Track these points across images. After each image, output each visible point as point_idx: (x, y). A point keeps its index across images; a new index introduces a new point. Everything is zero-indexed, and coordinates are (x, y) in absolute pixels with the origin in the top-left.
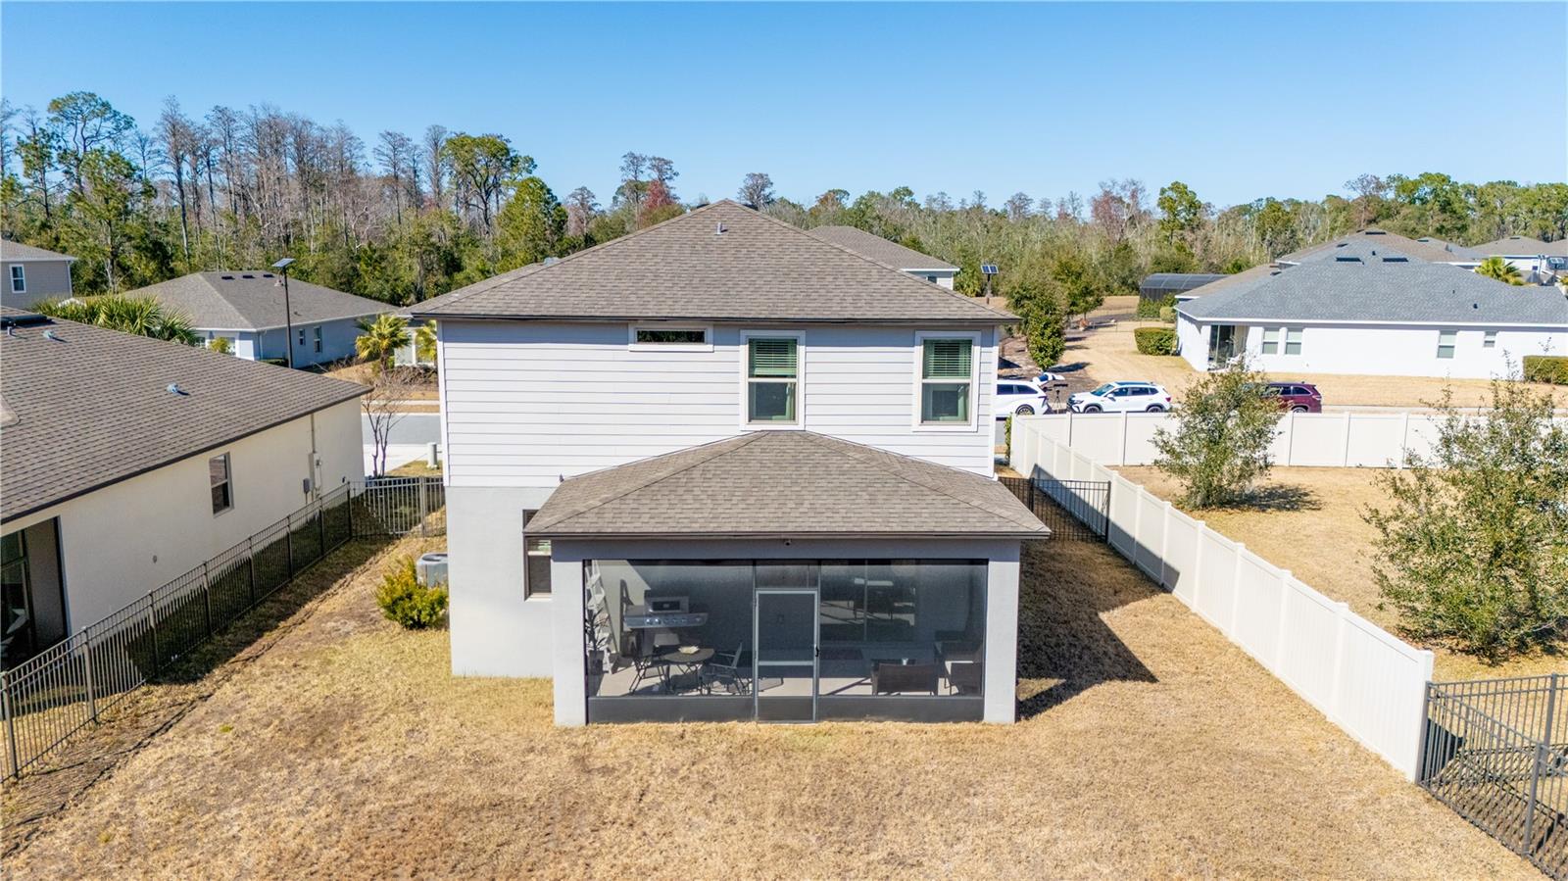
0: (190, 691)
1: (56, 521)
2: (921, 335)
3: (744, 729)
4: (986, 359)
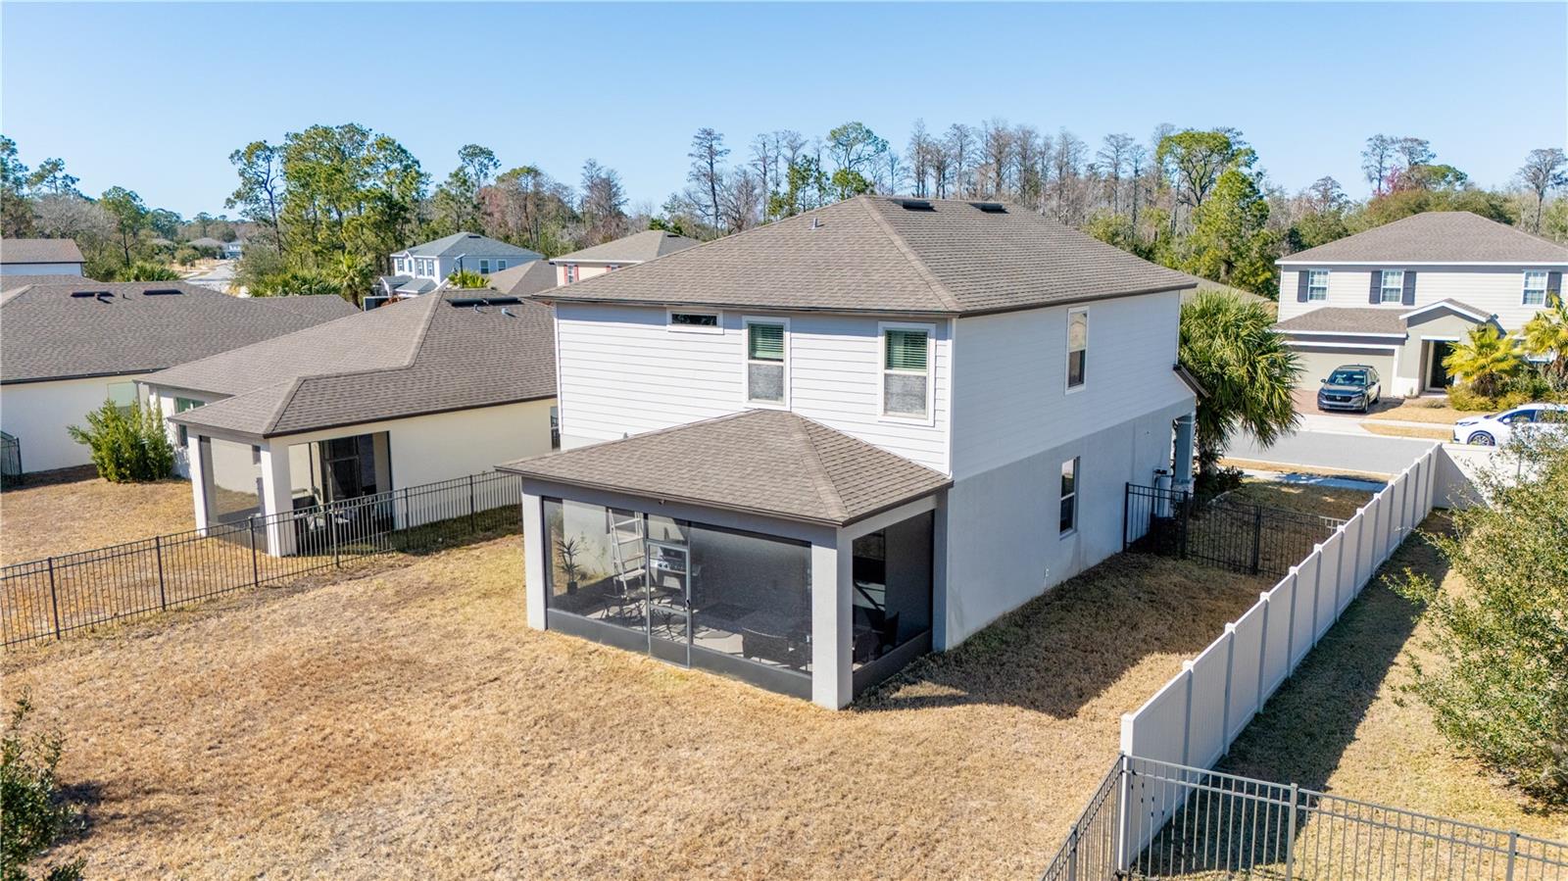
1: (386, 433)
2: (883, 325)
3: (635, 659)
4: (940, 353)
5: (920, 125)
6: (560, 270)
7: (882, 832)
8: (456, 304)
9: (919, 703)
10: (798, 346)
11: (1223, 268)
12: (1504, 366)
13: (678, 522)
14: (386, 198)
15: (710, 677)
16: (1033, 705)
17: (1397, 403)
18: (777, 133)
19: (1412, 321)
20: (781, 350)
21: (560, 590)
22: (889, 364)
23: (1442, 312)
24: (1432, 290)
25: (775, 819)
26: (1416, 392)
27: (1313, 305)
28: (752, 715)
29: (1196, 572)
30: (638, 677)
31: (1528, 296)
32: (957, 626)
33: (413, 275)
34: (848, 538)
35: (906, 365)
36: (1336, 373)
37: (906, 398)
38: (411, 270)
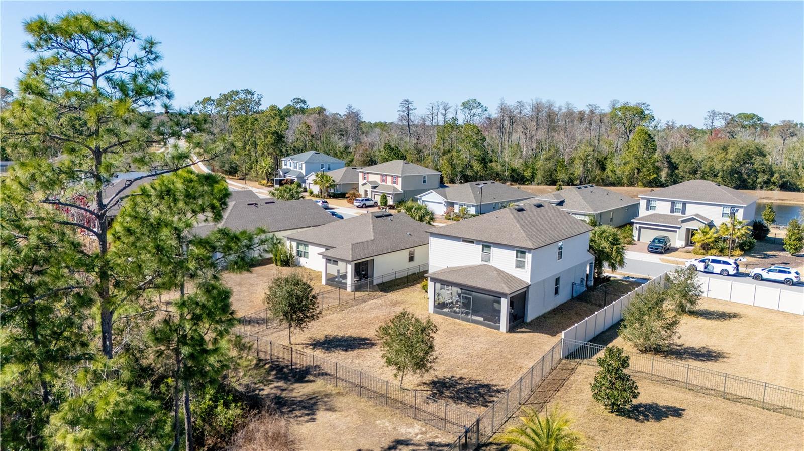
0: (384, 294)
1: (373, 260)
2: (515, 249)
3: (457, 320)
4: (529, 257)
5: (502, 99)
6: (361, 175)
7: (518, 352)
8: (378, 217)
9: (522, 332)
10: (494, 250)
11: (636, 171)
12: (710, 240)
13: (461, 289)
14: (276, 133)
15: (476, 325)
16: (547, 333)
17: (676, 250)
18: (437, 102)
19: (683, 221)
20: (490, 251)
21: (436, 304)
22: (517, 257)
23: (693, 219)
24: (691, 210)
25: (498, 349)
26: (684, 246)
27: (651, 212)
28: (488, 332)
29: (590, 306)
30: (460, 324)
31: (723, 215)
32: (530, 316)
33: (292, 168)
34: (509, 297)
35: (520, 258)
36: (655, 239)
37: (520, 265)
38: (291, 166)
